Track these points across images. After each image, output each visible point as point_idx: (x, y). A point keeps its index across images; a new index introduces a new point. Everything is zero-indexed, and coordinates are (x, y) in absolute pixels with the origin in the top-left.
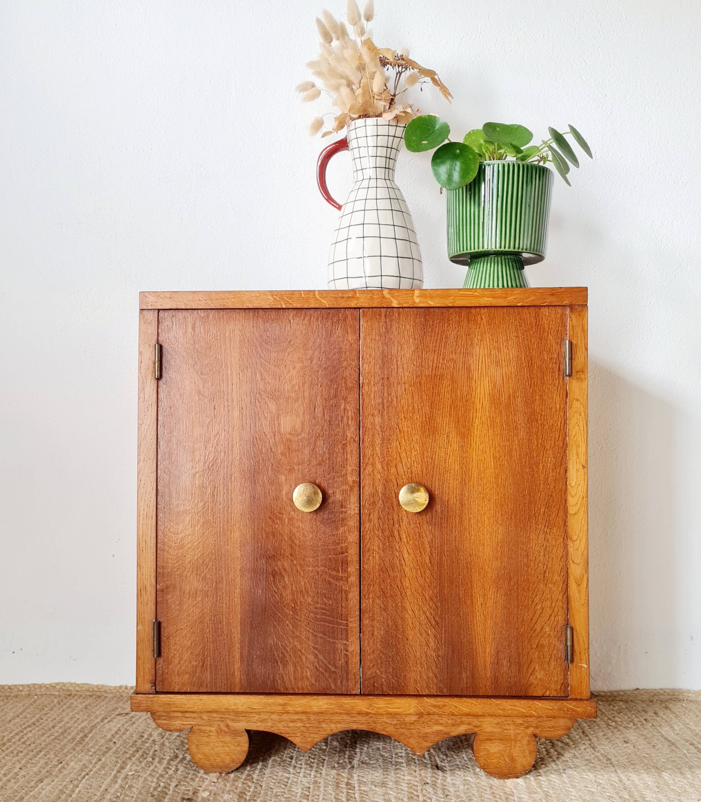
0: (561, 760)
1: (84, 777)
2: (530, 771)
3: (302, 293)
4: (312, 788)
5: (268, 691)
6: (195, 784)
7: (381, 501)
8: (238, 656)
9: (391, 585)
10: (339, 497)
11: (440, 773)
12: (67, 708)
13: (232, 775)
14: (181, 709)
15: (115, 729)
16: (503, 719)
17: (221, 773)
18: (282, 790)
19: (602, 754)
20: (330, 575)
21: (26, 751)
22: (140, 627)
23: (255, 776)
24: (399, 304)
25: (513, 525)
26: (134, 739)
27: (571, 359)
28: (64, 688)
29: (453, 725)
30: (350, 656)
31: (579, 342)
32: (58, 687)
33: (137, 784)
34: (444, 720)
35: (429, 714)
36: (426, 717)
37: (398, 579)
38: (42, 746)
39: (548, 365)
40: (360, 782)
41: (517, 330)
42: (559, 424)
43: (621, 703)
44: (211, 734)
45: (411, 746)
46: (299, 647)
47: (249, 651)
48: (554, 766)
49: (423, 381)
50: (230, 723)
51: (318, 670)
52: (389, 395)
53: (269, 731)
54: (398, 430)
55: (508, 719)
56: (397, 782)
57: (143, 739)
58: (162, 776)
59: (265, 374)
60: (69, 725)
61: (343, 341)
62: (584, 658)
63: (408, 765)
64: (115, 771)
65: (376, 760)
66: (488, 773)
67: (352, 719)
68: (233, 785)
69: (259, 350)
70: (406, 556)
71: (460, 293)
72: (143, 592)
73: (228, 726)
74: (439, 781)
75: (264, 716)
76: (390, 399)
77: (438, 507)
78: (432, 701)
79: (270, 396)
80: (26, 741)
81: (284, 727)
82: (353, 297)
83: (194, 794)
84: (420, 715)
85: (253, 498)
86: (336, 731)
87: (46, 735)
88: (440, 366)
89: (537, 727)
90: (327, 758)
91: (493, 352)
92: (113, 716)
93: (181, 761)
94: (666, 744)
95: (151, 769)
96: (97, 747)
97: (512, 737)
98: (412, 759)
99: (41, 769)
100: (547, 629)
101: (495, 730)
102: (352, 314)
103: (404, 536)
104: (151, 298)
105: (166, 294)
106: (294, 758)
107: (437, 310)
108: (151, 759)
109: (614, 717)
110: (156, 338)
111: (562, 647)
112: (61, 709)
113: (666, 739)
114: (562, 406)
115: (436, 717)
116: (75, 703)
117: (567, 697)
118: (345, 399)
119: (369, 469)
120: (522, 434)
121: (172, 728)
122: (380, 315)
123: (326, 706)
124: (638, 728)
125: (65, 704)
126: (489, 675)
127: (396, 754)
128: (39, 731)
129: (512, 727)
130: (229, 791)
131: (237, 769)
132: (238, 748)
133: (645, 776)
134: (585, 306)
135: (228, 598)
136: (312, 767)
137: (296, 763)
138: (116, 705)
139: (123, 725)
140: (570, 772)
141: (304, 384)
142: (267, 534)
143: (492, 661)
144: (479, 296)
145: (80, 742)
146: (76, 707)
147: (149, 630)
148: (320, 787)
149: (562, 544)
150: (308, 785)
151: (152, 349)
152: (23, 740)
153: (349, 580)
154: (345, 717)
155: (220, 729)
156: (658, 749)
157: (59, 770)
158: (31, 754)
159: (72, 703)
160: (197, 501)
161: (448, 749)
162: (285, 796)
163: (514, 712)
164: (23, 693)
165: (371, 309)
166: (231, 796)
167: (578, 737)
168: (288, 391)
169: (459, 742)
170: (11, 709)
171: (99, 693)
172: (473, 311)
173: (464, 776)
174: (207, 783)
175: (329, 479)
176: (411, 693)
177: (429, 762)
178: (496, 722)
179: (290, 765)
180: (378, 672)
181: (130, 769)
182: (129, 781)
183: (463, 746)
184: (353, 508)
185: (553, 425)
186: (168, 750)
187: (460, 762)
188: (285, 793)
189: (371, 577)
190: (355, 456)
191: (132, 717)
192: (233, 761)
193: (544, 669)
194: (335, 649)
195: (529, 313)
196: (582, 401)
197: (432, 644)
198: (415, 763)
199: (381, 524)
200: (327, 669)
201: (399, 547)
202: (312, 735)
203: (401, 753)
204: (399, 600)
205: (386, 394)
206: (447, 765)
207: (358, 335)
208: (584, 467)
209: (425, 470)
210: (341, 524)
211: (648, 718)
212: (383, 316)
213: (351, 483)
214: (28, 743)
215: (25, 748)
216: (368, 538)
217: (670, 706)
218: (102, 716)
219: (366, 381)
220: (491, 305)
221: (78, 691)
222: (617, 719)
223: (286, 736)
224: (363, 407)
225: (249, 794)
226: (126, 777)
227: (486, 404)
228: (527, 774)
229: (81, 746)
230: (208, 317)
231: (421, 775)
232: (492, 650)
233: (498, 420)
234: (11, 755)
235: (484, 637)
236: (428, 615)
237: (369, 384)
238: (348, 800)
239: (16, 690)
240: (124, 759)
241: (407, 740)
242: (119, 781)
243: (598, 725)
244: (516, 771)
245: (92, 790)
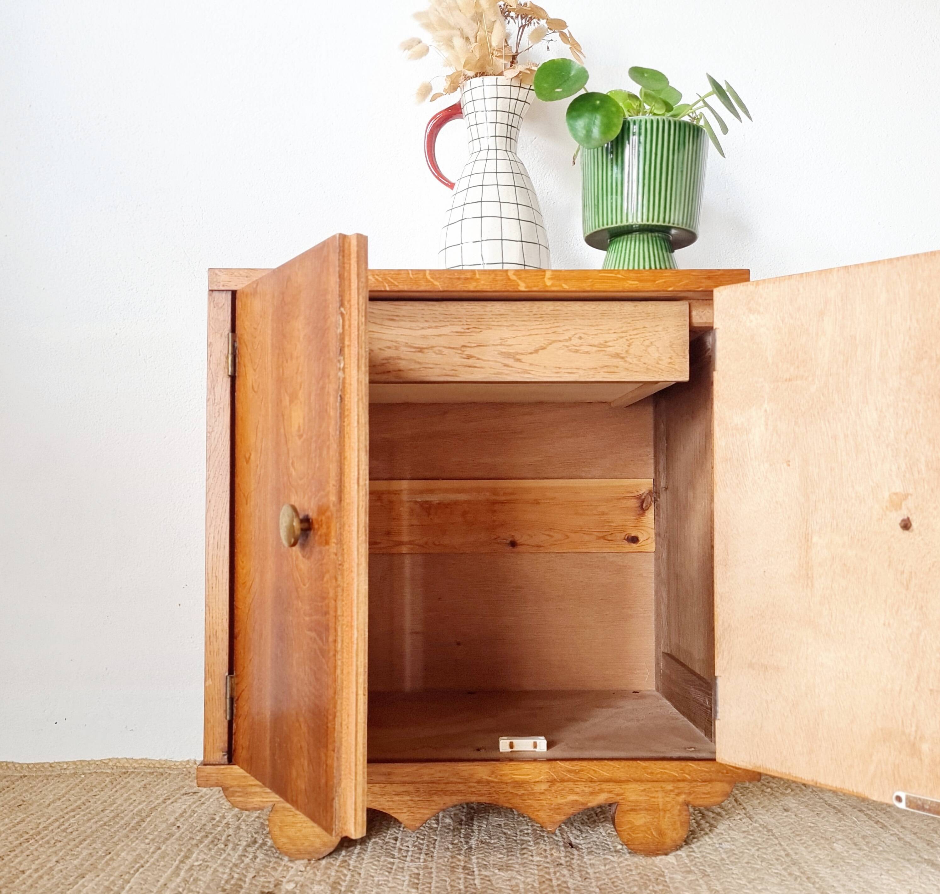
0: (715, 833)
1: (138, 870)
2: (682, 847)
3: (410, 272)
4: (422, 874)
6: (277, 874)
11: (575, 852)
12: (121, 788)
13: (323, 862)
15: (180, 812)
16: (649, 785)
17: (309, 860)
18: (385, 878)
19: (760, 825)
21: (65, 840)
22: (210, 682)
23: (351, 862)
24: (527, 287)
26: (203, 822)
28: (118, 764)
29: (591, 794)
32: (111, 764)
33: (204, 877)
34: (581, 787)
35: (562, 781)
36: (559, 784)
38: (87, 834)
40: (480, 866)
45: (540, 820)
48: (708, 840)
55: (655, 784)
56: (525, 865)
57: (214, 823)
58: (236, 865)
60: (122, 808)
63: (536, 844)
64: (177, 862)
65: (498, 838)
66: (633, 850)
67: (470, 790)
68: (325, 874)
71: (600, 275)
72: (213, 639)
74: (575, 862)
78: (567, 765)
80: (67, 829)
81: (388, 802)
82: (472, 279)
83: (275, 886)
84: (552, 782)
86: (450, 803)
87: (93, 821)
89: (690, 794)
90: (438, 839)
92: (177, 796)
93: (261, 847)
94: (832, 811)
95: (222, 858)
96: (156, 833)
97: (661, 808)
98: (541, 836)
99: (83, 862)
101: (641, 798)
104: (223, 277)
105: (241, 272)
106: (399, 839)
108: (223, 846)
110: (229, 325)
112: (114, 790)
113: (829, 805)
115: (571, 785)
116: (132, 782)
121: (249, 806)
123: (439, 775)
124: (797, 794)
125: (119, 784)
127: (521, 831)
128: (84, 815)
129: (660, 795)
130: (320, 881)
131: (330, 855)
133: (815, 848)
136: (421, 849)
137: (402, 845)
138: (182, 784)
139: (190, 806)
140: (726, 846)
144: (622, 279)
145: (134, 828)
146: (133, 786)
147: (220, 687)
148: (431, 873)
150: (416, 871)
151: (224, 339)
152: (63, 827)
154: (462, 788)
156: (824, 817)
157: (106, 862)
158: (73, 843)
159: (128, 782)
161: (582, 823)
162: (390, 885)
163: (664, 776)
164: (68, 772)
166: (322, 887)
167: (730, 806)
169: (594, 815)
170: (51, 791)
171: (161, 770)
173: (604, 854)
174: (292, 872)
177: (560, 839)
178: (642, 788)
179: (394, 848)
181: (196, 857)
182: (195, 873)
183: (600, 820)
186: (245, 834)
187: (598, 838)
188: (388, 881)
191: (201, 797)
192: (324, 845)
198: (545, 841)
202: (422, 810)
203: (527, 829)
206: (582, 842)
214: (69, 831)
215: (65, 837)
218: (164, 797)
221: (135, 768)
222: (771, 784)
223: (390, 812)
225: (344, 884)
226: (191, 868)
228: (677, 850)
229: (136, 832)
231: (552, 855)
234: (47, 846)
238: (466, 887)
239: (59, 768)
240: (189, 846)
241: (536, 813)
242: (182, 873)
243: (751, 792)
244: (665, 847)
245: (146, 886)
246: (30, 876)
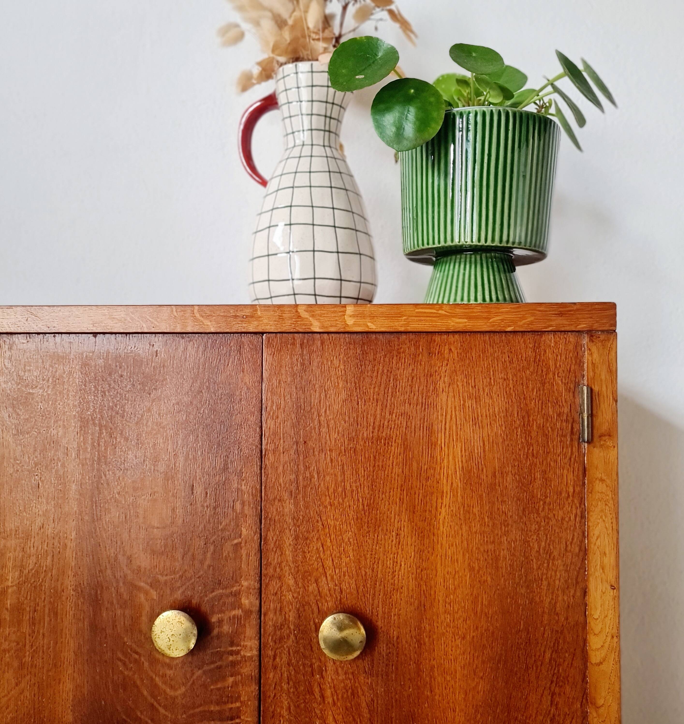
7: (292, 636)
10: (227, 628)
24: (323, 327)
25: (500, 679)
27: (591, 416)
31: (604, 389)
39: (555, 425)
41: (505, 368)
42: (572, 518)
49: (359, 448)
52: (307, 468)
54: (320, 524)
61: (237, 384)
71: (417, 310)
76: (308, 475)
82: (252, 317)
85: (95, 628)
88: (386, 423)
91: (468, 403)
102: (250, 343)
103: (328, 693)
107: (381, 337)
114: (578, 489)
118: (239, 474)
119: (275, 584)
120: (515, 533)
122: (293, 344)
134: (612, 332)
144: (445, 315)
149: (579, 713)
165: (279, 335)
172: (437, 338)
184: (249, 647)
185: (563, 519)
190: (254, 564)
195: (525, 342)
196: (608, 481)
199: (293, 673)
201: (321, 710)
205: (302, 467)
207: (260, 374)
208: (613, 587)
209: (361, 587)
210: (231, 671)
212: (298, 346)
213: (248, 607)
216: (272, 695)
220: (465, 329)
224: (265, 487)
227: (458, 483)
233: (476, 510)
237: (276, 450)
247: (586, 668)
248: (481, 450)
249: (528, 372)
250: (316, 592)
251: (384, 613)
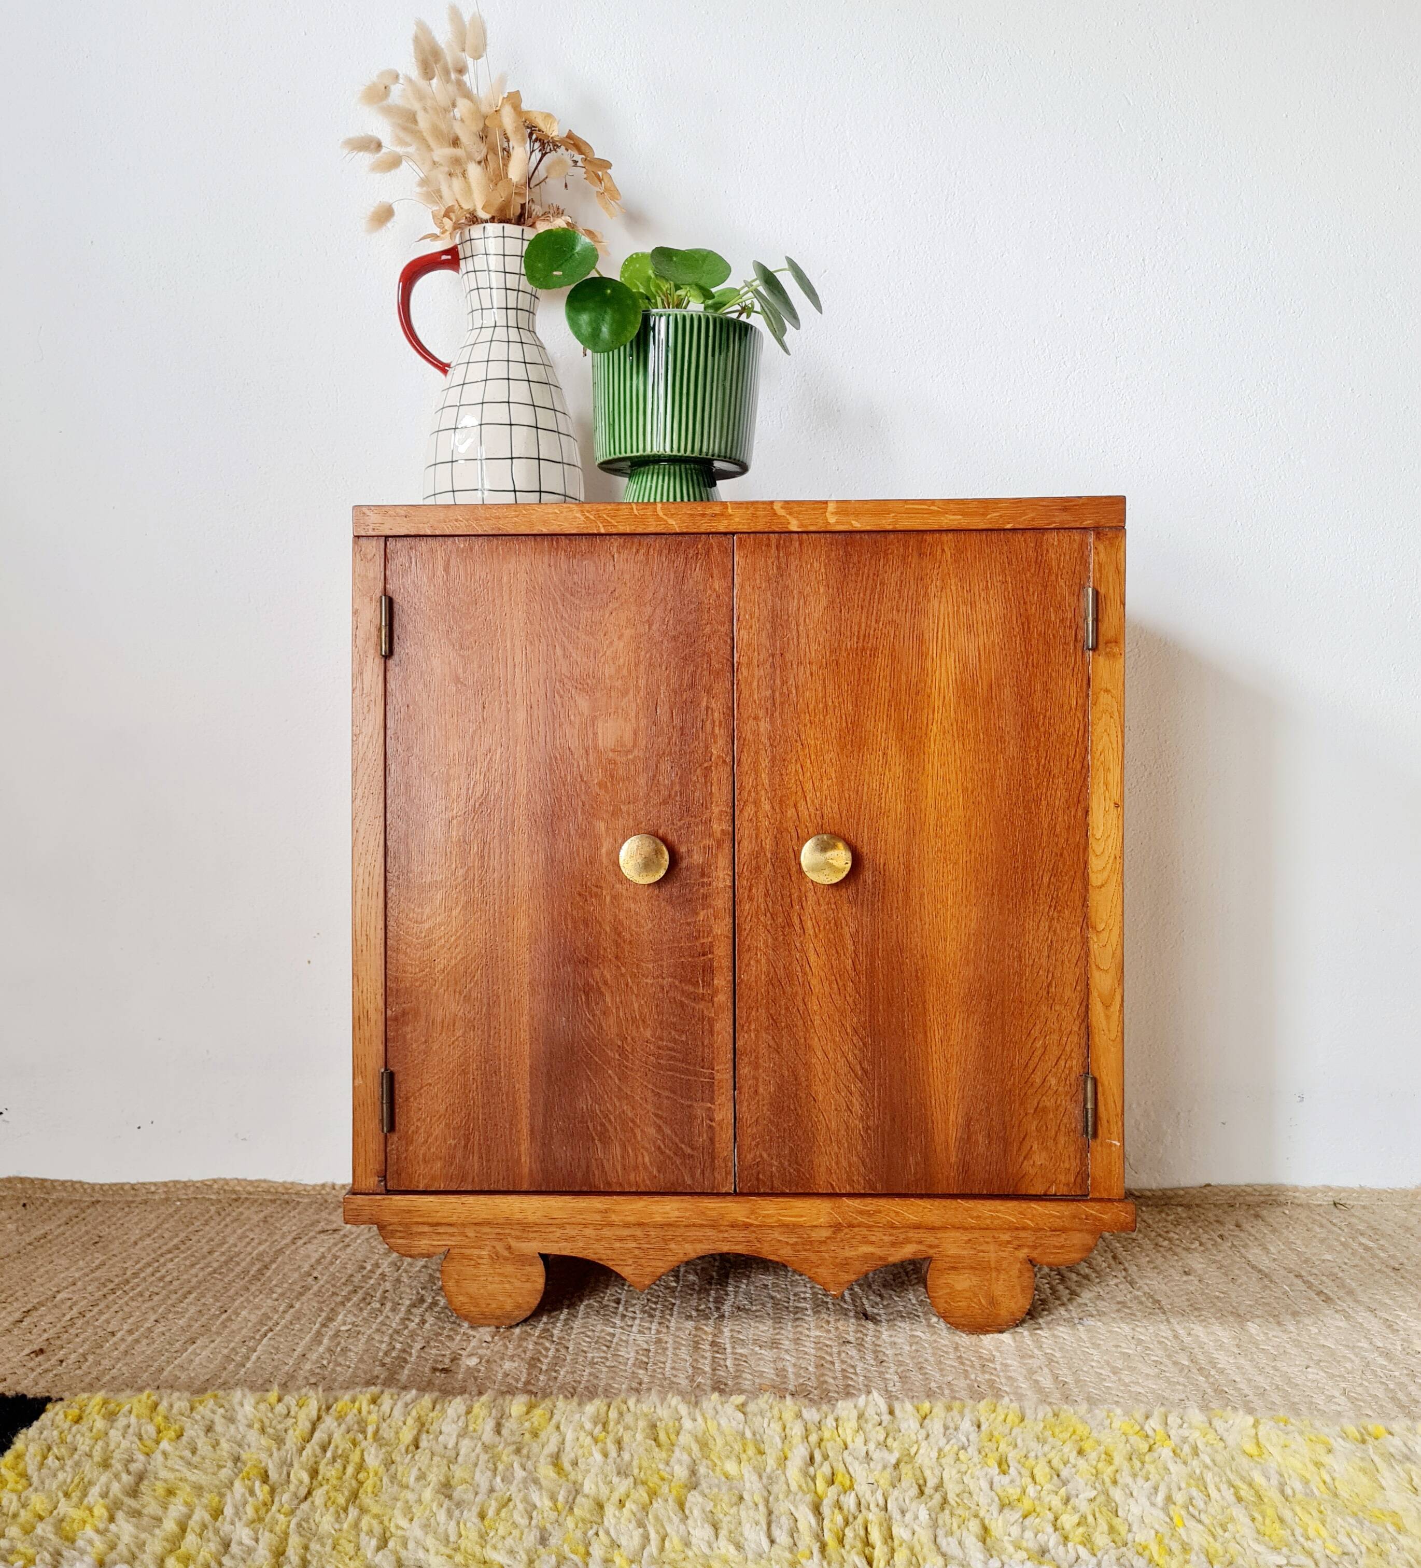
0: (1075, 1303)
1: (265, 1334)
2: (1023, 1321)
4: (653, 1350)
5: (577, 1189)
6: (453, 1345)
7: (769, 865)
8: (525, 1129)
9: (787, 1009)
10: (698, 858)
11: (870, 1325)
12: (232, 1222)
13: (517, 1331)
14: (430, 1220)
15: (316, 1256)
16: (976, 1234)
17: (497, 1328)
18: (603, 1355)
19: (1145, 1293)
20: (683, 992)
21: (164, 1292)
22: (359, 1081)
23: (556, 1332)
24: (801, 525)
25: (995, 905)
26: (349, 1272)
27: (1096, 620)
28: (226, 1187)
29: (893, 1244)
30: (717, 1129)
31: (1111, 591)
32: (215, 1186)
33: (356, 1346)
34: (877, 1236)
35: (851, 1226)
36: (846, 1230)
37: (799, 998)
38: (191, 1285)
39: (1058, 632)
40: (735, 1341)
41: (1003, 571)
42: (1075, 733)
43: (1180, 1209)
44: (480, 1261)
45: (821, 1280)
46: (630, 1115)
47: (545, 1122)
48: (1063, 1313)
49: (842, 660)
50: (514, 1243)
51: (662, 1153)
52: (784, 683)
53: (580, 1255)
54: (799, 744)
55: (984, 1232)
56: (797, 1341)
57: (365, 1272)
58: (397, 1332)
59: (570, 647)
60: (237, 1250)
61: (705, 590)
62: (1115, 1129)
63: (816, 1312)
64: (318, 1325)
65: (763, 1304)
66: (951, 1324)
67: (721, 1235)
68: (520, 1346)
69: (560, 606)
70: (813, 958)
71: (908, 507)
72: (363, 1021)
73: (509, 1248)
74: (868, 1339)
75: (571, 1231)
76: (785, 690)
77: (868, 875)
78: (856, 1203)
79: (579, 686)
80: (164, 1276)
81: (606, 1249)
82: (722, 515)
83: (452, 1361)
84: (837, 1227)
85: (551, 860)
86: (693, 1255)
87: (198, 1267)
88: (872, 633)
89: (1035, 1247)
90: (678, 1302)
91: (963, 609)
92: (312, 1234)
93: (431, 1307)
94: (1255, 1275)
95: (378, 1321)
96: (285, 1285)
97: (993, 1265)
98: (823, 1302)
99: (191, 1322)
100: (1053, 1081)
101: (965, 1252)
102: (720, 545)
103: (809, 925)
104: (373, 518)
105: (398, 510)
106: (623, 1302)
107: (866, 536)
108: (378, 1305)
109: (1167, 1232)
110: (381, 585)
111: (1077, 1112)
112: (223, 1223)
113: (1254, 1267)
114: (1081, 701)
115: (864, 1231)
116: (247, 1213)
117: (1087, 1195)
118: (709, 691)
119: (749, 810)
120: (1012, 749)
121: (415, 1251)
122: (768, 545)
123: (677, 1213)
124: (1207, 1249)
125: (229, 1215)
126: (953, 1159)
128: (185, 1259)
129: (992, 1247)
130: (513, 1356)
131: (525, 1321)
132: (528, 1285)
133: (1217, 1328)
134: (1120, 529)
135: (508, 1031)
136: (652, 1316)
137: (626, 1309)
138: (317, 1217)
139: (329, 1249)
140: (1090, 1322)
141: (636, 665)
142: (574, 922)
143: (959, 1135)
144: (938, 512)
145: (256, 1278)
146: (249, 1219)
147: (374, 1087)
148: (667, 1349)
149: (1079, 938)
150: (645, 1346)
151: (375, 604)
152: (158, 1275)
153: (716, 999)
154: (710, 1232)
155: (497, 1254)
156: (1241, 1284)
157: (223, 1323)
158: (174, 1297)
159: (241, 1213)
160: (454, 866)
161: (884, 1286)
162: (608, 1364)
163: (996, 1222)
164: (157, 1197)
165: (752, 535)
166: (516, 1364)
167: (1104, 1265)
168: (610, 677)
169: (903, 1274)
170: (136, 1224)
171: (286, 1197)
172: (929, 538)
173: (911, 1330)
174: (474, 1343)
175: (680, 828)
176: (820, 1191)
177: (851, 1308)
178: (966, 1238)
179: (615, 1313)
180: (765, 1155)
181: (343, 1319)
182: (343, 1340)
183: (910, 1281)
184: (721, 877)
185: (1064, 734)
186: (408, 1290)
187: (905, 1307)
188: (607, 1359)
189: (754, 994)
190: (726, 788)
191: (345, 1236)
192: (518, 1307)
193: (1046, 1148)
194: (692, 1118)
195: (1025, 541)
196: (1114, 692)
197: (857, 1108)
198: (828, 1309)
199: (770, 904)
200: (678, 1151)
201: (801, 943)
202: (653, 1263)
203: (805, 1292)
204: (801, 1034)
205: (778, 682)
206: (882, 1312)
207: (730, 580)
208: (1117, 806)
209: (845, 812)
210: (703, 905)
211: (1226, 1234)
212: (774, 547)
213: (719, 835)
214: (168, 1279)
215: (163, 1288)
216: (748, 928)
217: (1264, 1213)
218: (293, 1235)
219: (744, 660)
220: (959, 527)
221: (250, 1193)
222: (1172, 1235)
223: (609, 1264)
224: (738, 704)
225: (546, 1361)
226: (337, 1334)
227: (951, 697)
228: (1017, 1326)
229: (259, 1284)
230: (471, 550)
231: (837, 1328)
232: (959, 1117)
233: (970, 726)
234: (140, 1299)
235: (946, 1096)
236: (851, 1058)
237: (749, 664)
238: (714, 1370)
239: (144, 1191)
240: (333, 1305)
241: (814, 1270)
242: (326, 1341)
243: (1140, 1246)
244: (999, 1321)
245: (280, 1356)
246: (123, 1340)
247: (1087, 890)
248: (976, 661)
249: (1028, 575)
250: (795, 817)
251: (869, 838)
